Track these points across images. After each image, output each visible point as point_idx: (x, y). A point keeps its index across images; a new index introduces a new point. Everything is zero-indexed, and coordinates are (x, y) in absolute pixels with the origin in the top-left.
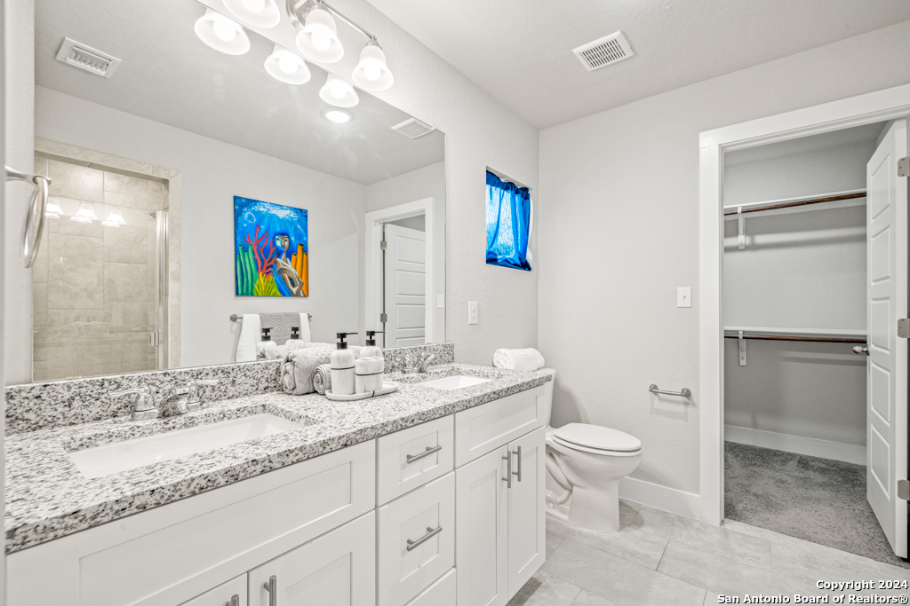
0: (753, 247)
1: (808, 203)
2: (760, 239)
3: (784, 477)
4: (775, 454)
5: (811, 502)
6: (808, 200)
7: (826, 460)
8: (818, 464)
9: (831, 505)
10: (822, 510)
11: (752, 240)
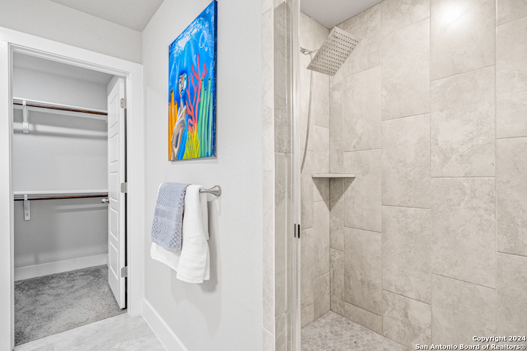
0: (35, 133)
1: (73, 110)
2: (40, 128)
3: (59, 291)
4: (52, 277)
5: (77, 300)
6: (74, 109)
7: (83, 269)
8: (79, 273)
9: (88, 296)
10: (84, 302)
11: (35, 128)
